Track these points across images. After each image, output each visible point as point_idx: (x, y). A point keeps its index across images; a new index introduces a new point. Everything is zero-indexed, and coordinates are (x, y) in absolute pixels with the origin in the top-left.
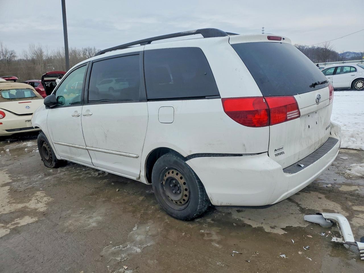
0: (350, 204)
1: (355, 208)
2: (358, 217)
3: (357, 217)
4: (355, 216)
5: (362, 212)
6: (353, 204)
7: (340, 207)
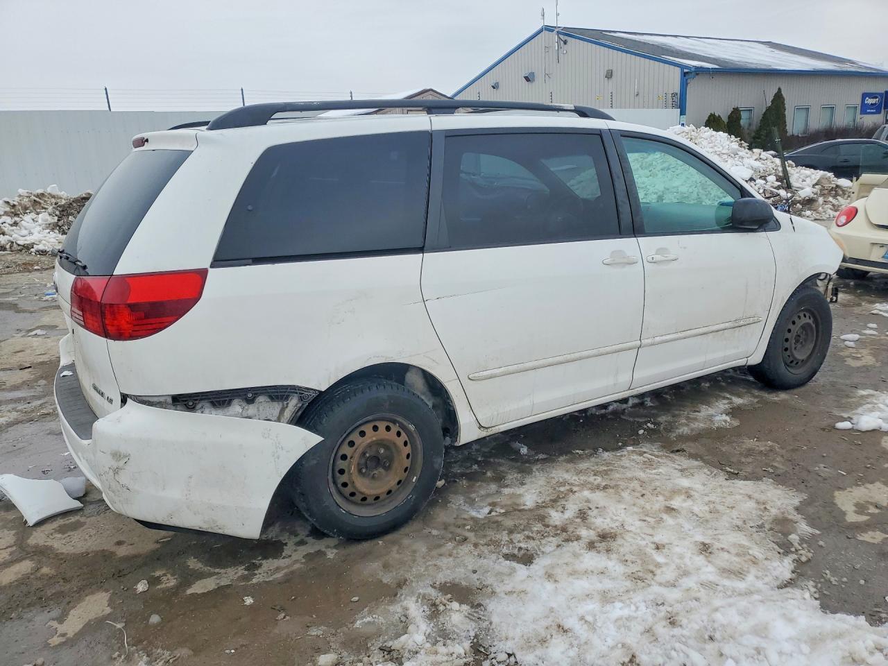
0: (45, 570)
1: (26, 566)
2: (7, 548)
3: (10, 547)
4: (14, 548)
5: (6, 564)
6: (39, 575)
7: (58, 550)
